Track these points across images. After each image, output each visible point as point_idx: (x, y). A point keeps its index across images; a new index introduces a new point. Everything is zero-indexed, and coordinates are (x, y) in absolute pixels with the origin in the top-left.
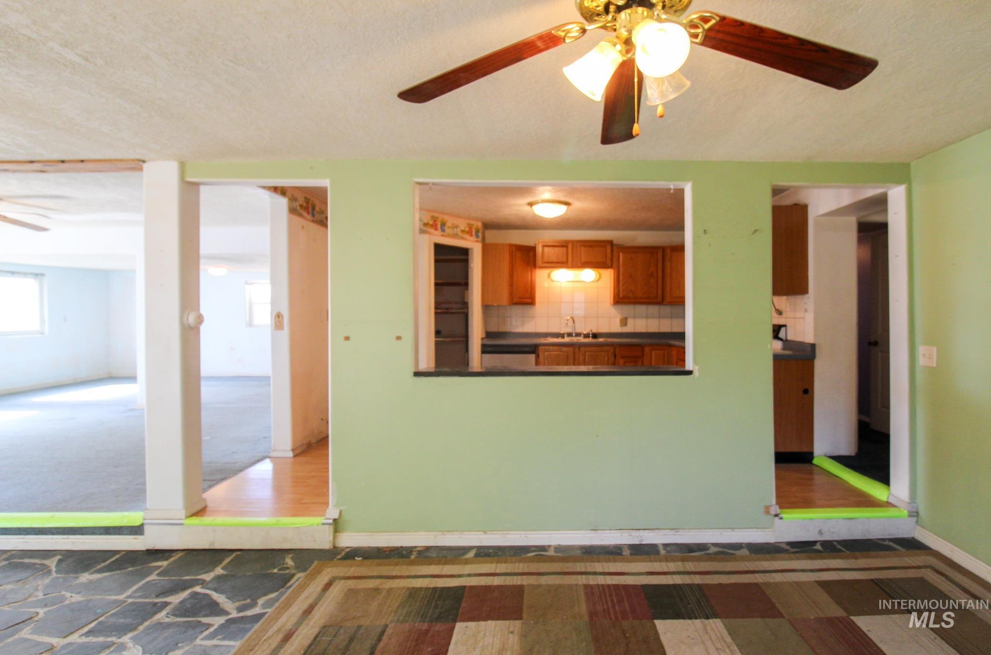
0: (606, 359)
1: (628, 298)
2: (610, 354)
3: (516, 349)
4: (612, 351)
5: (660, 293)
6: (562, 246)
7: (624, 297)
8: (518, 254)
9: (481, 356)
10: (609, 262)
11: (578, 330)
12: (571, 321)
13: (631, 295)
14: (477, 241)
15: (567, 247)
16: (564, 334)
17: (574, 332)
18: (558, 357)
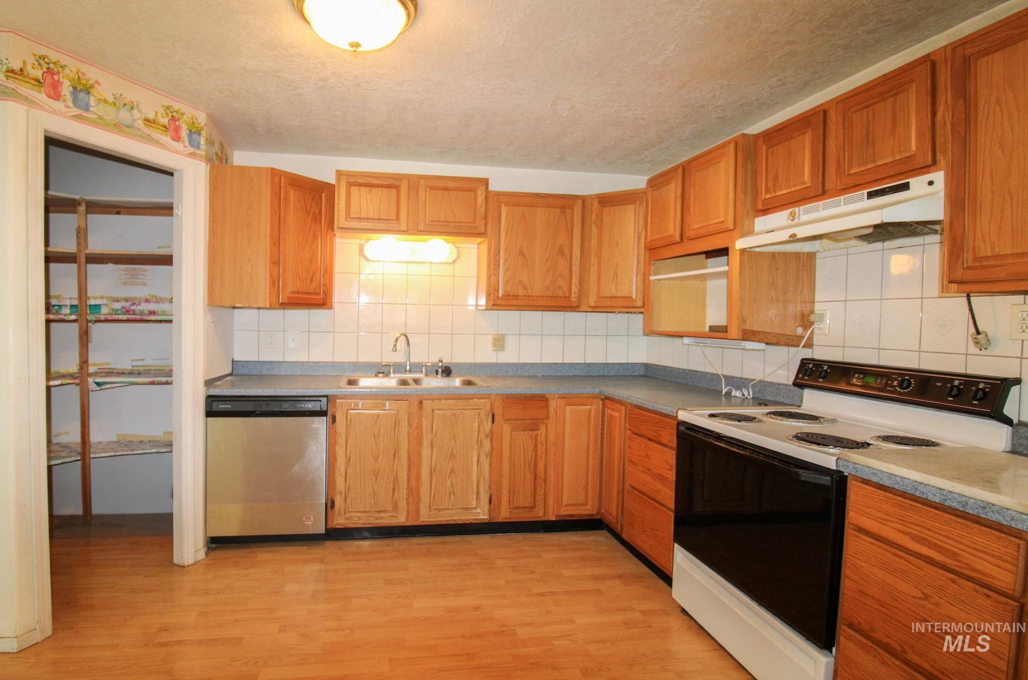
0: (476, 424)
1: (516, 297)
2: (483, 415)
3: (286, 407)
4: (488, 408)
5: (575, 289)
6: (389, 187)
7: (507, 296)
8: (292, 194)
9: (207, 420)
10: (480, 224)
11: (415, 359)
12: (402, 340)
13: (521, 292)
14: (192, 155)
15: (397, 188)
16: (388, 365)
17: (408, 363)
18: (376, 423)
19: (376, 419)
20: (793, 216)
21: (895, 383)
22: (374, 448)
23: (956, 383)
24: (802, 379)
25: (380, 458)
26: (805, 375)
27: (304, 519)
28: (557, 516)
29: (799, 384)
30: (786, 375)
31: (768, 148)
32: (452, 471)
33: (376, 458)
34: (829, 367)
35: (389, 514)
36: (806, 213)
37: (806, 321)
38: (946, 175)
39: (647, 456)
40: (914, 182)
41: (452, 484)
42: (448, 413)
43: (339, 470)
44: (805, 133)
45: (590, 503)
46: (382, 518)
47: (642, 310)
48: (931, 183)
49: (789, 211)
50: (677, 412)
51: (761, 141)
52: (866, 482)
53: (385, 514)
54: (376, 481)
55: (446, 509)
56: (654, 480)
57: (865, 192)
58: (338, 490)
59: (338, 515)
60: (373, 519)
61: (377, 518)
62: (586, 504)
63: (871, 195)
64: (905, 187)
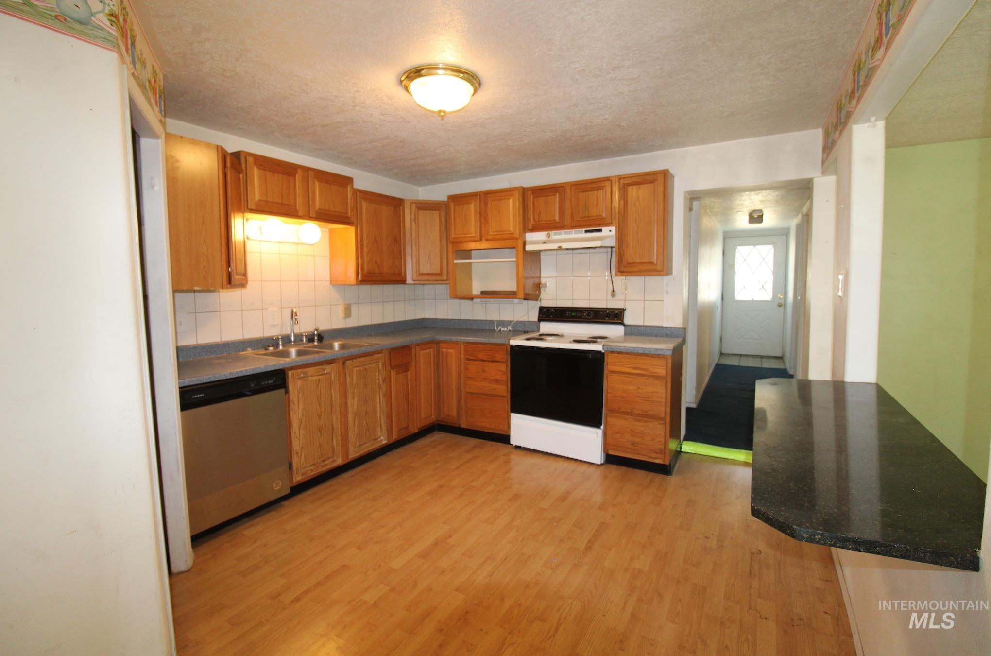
0: (377, 374)
1: (374, 274)
2: (381, 366)
3: (253, 385)
4: (383, 360)
6: (288, 174)
7: (369, 273)
9: (183, 413)
10: (350, 215)
13: (377, 270)
15: (294, 176)
17: (292, 334)
18: (318, 385)
19: (317, 383)
20: (549, 236)
21: (585, 314)
22: (318, 407)
23: (608, 312)
24: (542, 317)
25: (322, 416)
26: (543, 315)
27: (274, 486)
28: (419, 429)
29: (540, 319)
30: (534, 316)
31: (534, 197)
32: (367, 413)
33: (320, 416)
34: (554, 310)
35: (331, 460)
36: (555, 234)
37: (538, 286)
38: (616, 228)
39: (484, 371)
40: (604, 229)
41: (367, 424)
42: (362, 368)
43: (295, 433)
44: (555, 195)
45: (433, 414)
46: (327, 465)
47: (447, 282)
48: (610, 231)
49: (547, 232)
50: (509, 341)
51: (530, 193)
52: (612, 352)
53: (328, 461)
54: (321, 434)
55: (365, 443)
56: (491, 383)
57: (584, 230)
58: (295, 452)
59: (297, 474)
60: (320, 468)
61: (323, 467)
62: (432, 416)
63: (586, 231)
64: (600, 230)
